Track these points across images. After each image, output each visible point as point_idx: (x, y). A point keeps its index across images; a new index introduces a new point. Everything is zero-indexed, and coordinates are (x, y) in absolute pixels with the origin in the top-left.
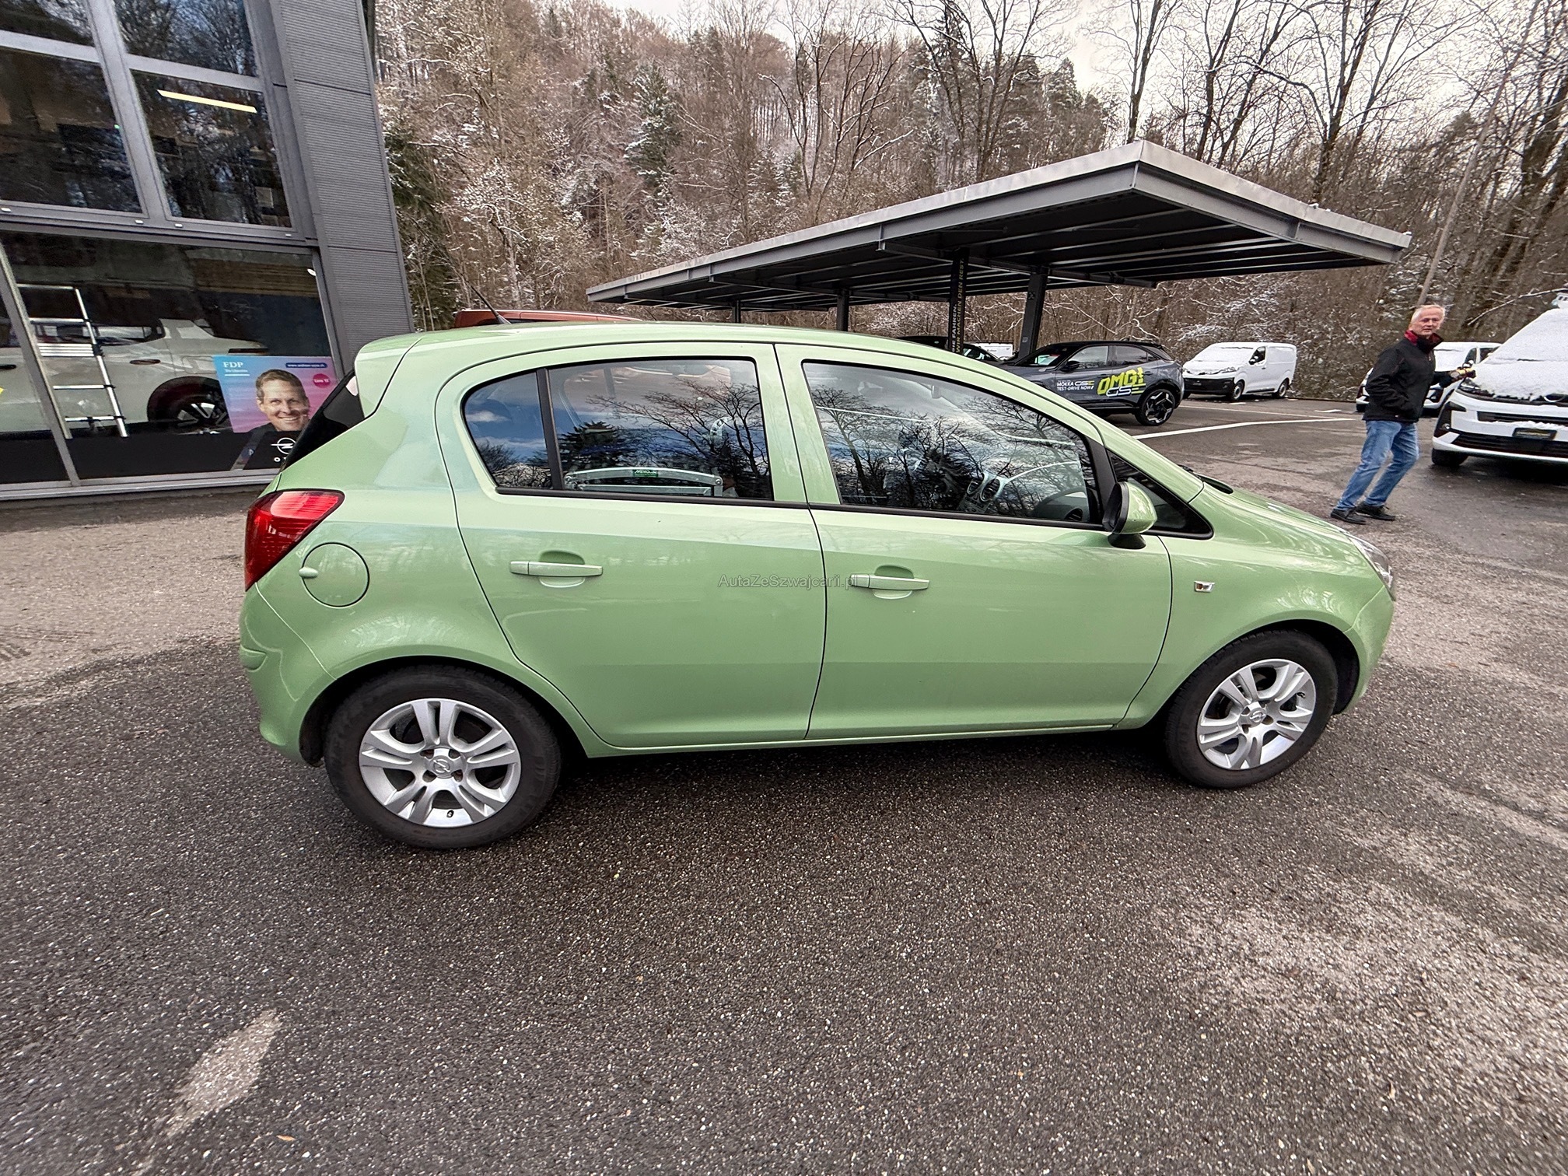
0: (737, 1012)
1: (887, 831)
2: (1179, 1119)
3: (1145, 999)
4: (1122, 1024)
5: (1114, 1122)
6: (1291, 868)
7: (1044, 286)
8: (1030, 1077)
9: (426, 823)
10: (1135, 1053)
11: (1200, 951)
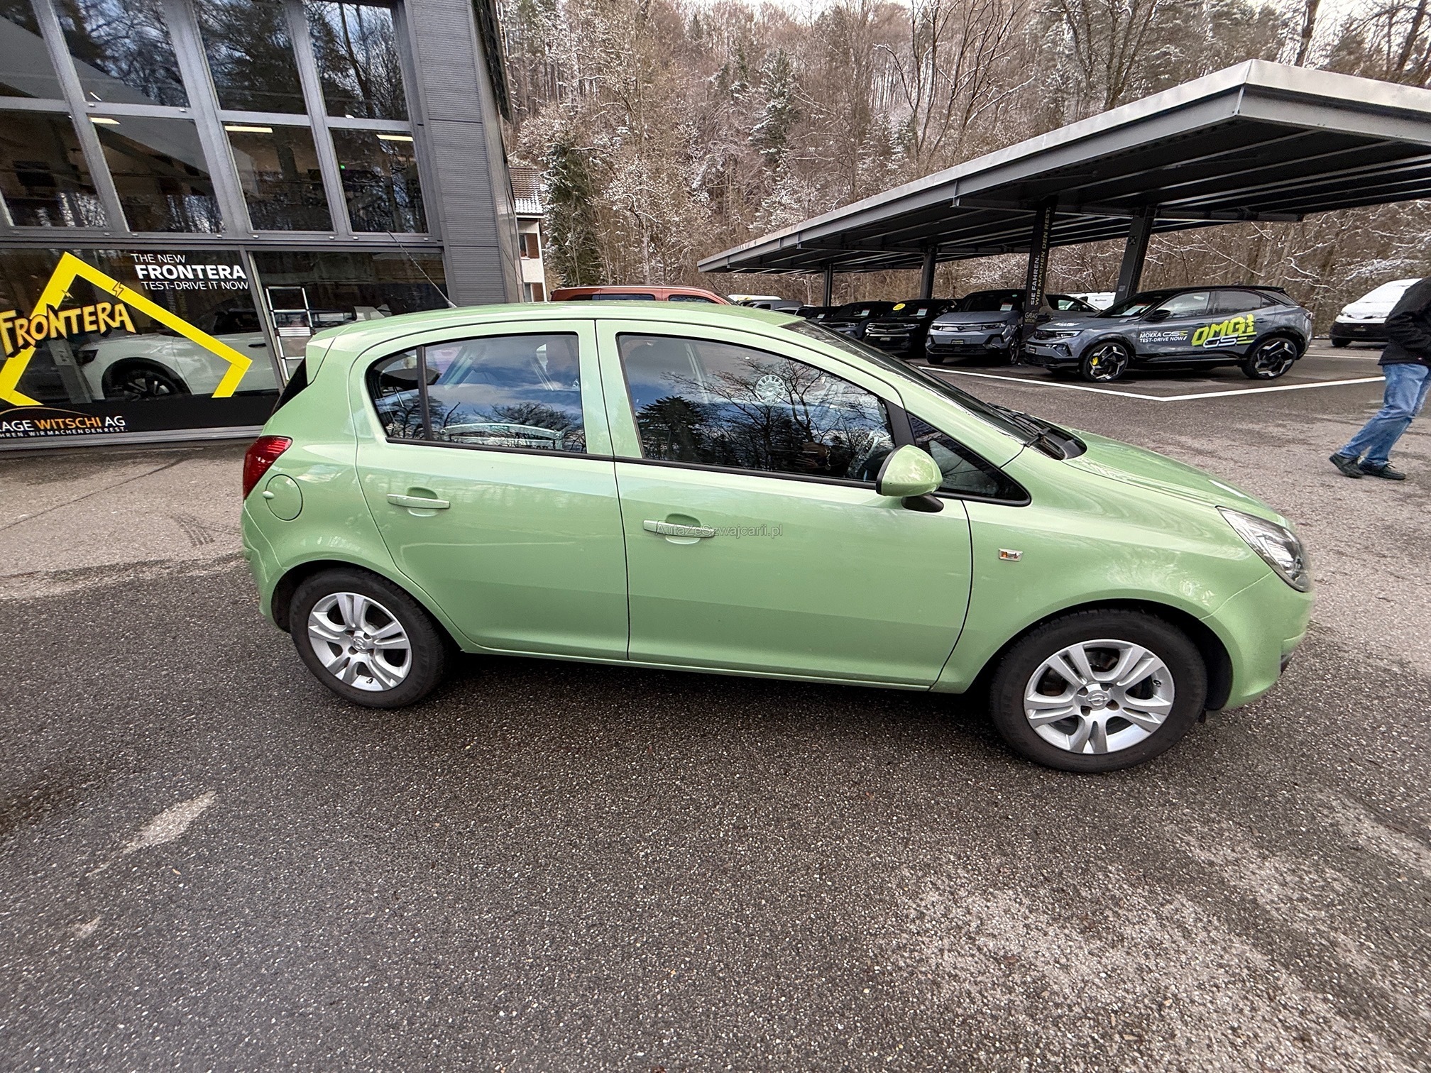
0: (488, 865)
1: (698, 751)
2: (789, 1052)
3: (833, 943)
4: (794, 958)
5: (728, 1035)
6: (1088, 862)
7: (1149, 230)
8: (679, 978)
9: (353, 685)
10: (789, 986)
11: (921, 916)
